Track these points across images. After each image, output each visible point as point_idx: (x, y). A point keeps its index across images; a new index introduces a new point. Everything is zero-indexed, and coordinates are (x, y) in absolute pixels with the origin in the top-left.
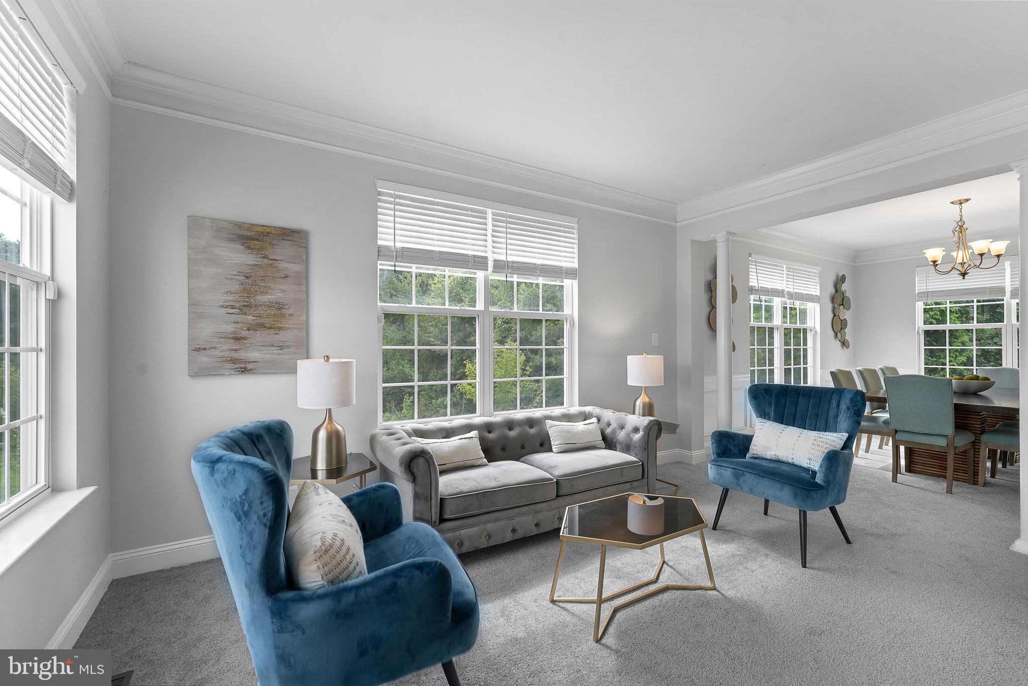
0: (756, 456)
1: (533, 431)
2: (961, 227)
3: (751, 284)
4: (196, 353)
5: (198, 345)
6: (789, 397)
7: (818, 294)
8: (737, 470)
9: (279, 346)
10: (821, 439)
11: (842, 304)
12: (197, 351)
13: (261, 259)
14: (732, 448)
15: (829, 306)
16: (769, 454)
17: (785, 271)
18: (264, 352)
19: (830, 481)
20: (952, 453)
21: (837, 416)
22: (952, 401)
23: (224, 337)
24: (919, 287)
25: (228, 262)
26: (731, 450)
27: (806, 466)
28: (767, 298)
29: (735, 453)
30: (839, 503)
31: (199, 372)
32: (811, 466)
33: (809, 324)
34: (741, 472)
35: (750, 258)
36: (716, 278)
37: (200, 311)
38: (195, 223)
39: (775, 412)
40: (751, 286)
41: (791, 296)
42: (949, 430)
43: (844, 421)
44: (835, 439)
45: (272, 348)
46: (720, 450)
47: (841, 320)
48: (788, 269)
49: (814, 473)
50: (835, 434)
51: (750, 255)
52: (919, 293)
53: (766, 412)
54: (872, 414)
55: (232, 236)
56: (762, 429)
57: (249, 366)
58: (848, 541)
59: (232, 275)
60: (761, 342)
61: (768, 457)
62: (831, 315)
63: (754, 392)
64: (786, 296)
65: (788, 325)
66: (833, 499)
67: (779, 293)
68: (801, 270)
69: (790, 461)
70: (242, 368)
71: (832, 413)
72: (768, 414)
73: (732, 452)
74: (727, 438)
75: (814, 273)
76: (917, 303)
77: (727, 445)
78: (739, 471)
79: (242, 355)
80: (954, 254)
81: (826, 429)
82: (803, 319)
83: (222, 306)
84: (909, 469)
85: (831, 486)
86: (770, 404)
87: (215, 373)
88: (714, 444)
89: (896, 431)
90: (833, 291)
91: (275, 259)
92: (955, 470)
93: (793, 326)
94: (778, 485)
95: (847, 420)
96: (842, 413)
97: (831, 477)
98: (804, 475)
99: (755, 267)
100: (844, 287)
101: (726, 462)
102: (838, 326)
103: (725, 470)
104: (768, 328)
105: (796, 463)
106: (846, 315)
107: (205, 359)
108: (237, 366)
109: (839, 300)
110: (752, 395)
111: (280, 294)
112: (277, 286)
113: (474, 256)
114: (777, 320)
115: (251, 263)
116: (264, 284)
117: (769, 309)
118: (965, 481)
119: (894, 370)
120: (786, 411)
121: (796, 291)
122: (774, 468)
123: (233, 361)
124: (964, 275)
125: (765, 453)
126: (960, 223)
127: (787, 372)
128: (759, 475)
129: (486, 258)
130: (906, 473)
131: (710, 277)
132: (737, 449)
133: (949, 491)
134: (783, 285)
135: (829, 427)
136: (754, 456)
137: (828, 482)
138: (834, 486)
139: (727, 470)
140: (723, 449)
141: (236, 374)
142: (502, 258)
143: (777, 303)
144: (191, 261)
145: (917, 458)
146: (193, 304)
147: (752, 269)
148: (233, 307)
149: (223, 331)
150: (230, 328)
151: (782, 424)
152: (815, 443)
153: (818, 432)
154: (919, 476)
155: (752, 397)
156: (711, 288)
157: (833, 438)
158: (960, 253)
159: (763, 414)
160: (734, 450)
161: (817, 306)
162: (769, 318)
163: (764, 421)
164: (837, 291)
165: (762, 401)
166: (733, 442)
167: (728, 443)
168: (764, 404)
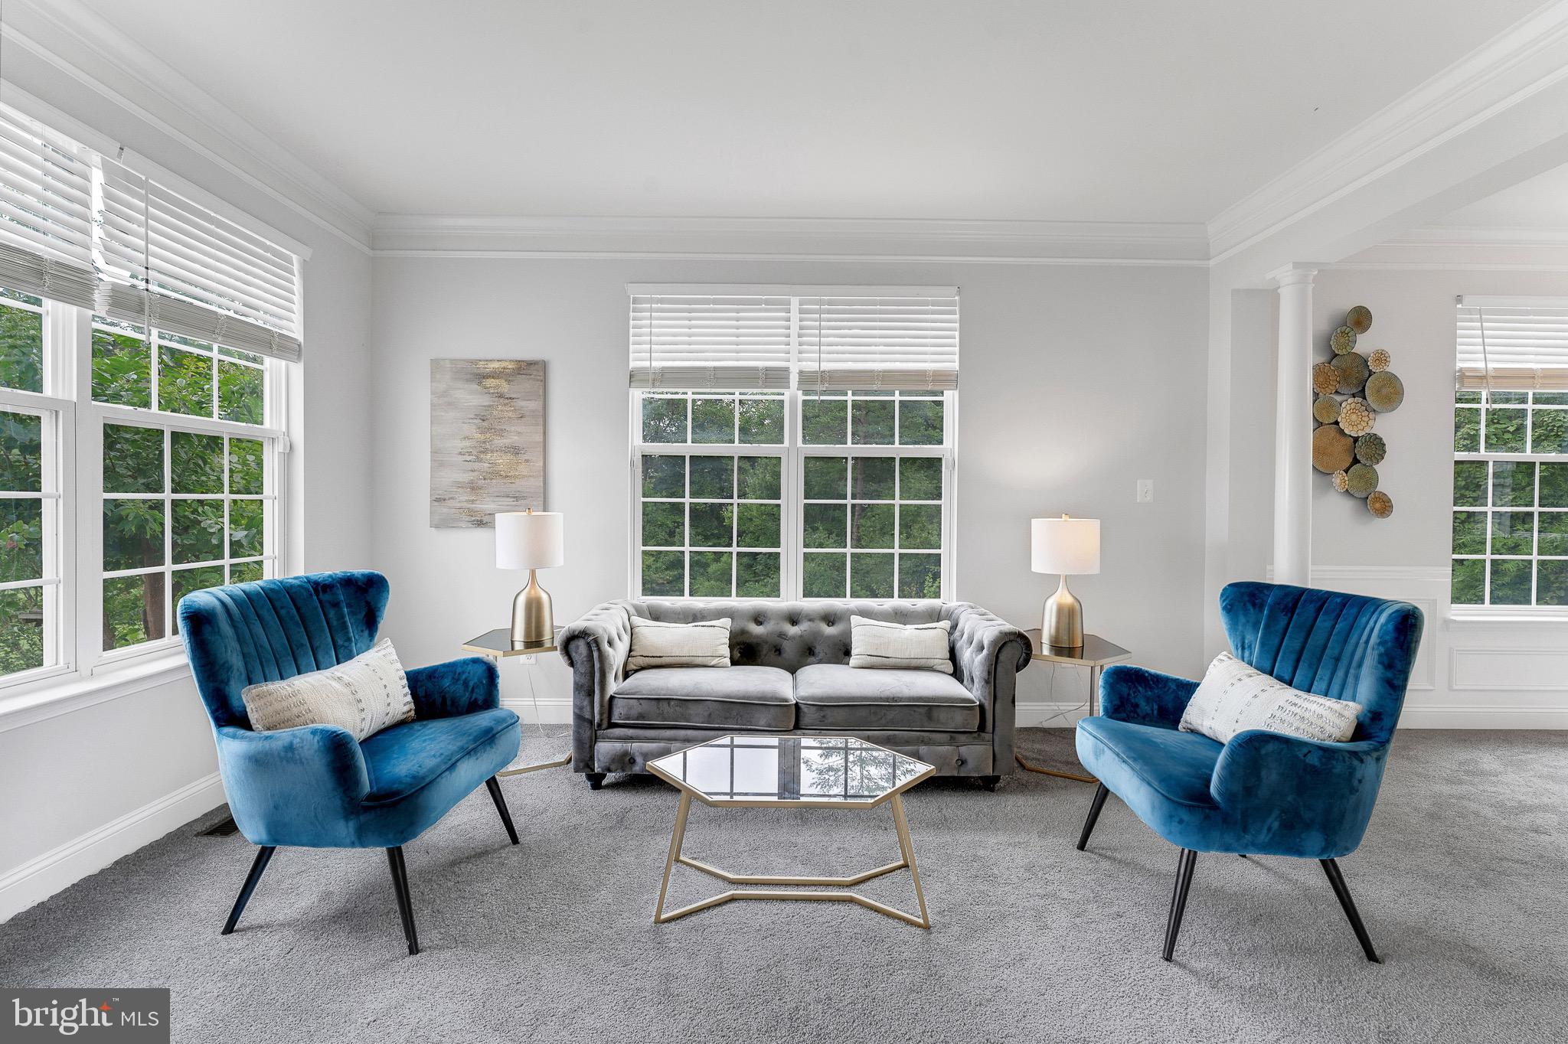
0: (1195, 731)
1: (829, 630)
3: (1460, 365)
4: (436, 504)
5: (439, 494)
9: (514, 497)
10: (1293, 708)
12: (438, 501)
13: (497, 399)
14: (1142, 703)
16: (1205, 726)
18: (500, 503)
23: (460, 485)
25: (466, 404)
26: (1137, 706)
31: (442, 523)
37: (441, 459)
38: (436, 365)
39: (1263, 644)
40: (1461, 370)
43: (1367, 677)
44: (1324, 713)
45: (508, 499)
51: (1459, 299)
53: (1246, 641)
55: (468, 376)
57: (485, 519)
59: (469, 419)
61: (1205, 731)
63: (1230, 597)
70: (478, 521)
72: (1250, 648)
73: (1138, 710)
74: (1135, 681)
77: (1129, 695)
79: (478, 506)
83: (460, 454)
86: (1256, 626)
87: (453, 525)
91: (510, 398)
99: (1478, 325)
101: (1098, 725)
103: (1086, 738)
104: (1541, 463)
107: (445, 510)
108: (473, 519)
111: (516, 438)
112: (513, 429)
113: (767, 369)
115: (487, 404)
116: (500, 427)
123: (471, 512)
125: (1200, 722)
129: (787, 370)
132: (1156, 707)
136: (1192, 729)
139: (1088, 739)
140: (1116, 701)
141: (471, 527)
142: (813, 366)
144: (433, 406)
146: (435, 452)
147: (1467, 330)
148: (470, 454)
149: (461, 480)
150: (466, 477)
155: (1227, 610)
157: (1320, 710)
159: (1240, 647)
160: (1148, 710)
165: (1242, 619)
166: (1146, 691)
167: (1131, 692)
168: (1244, 625)
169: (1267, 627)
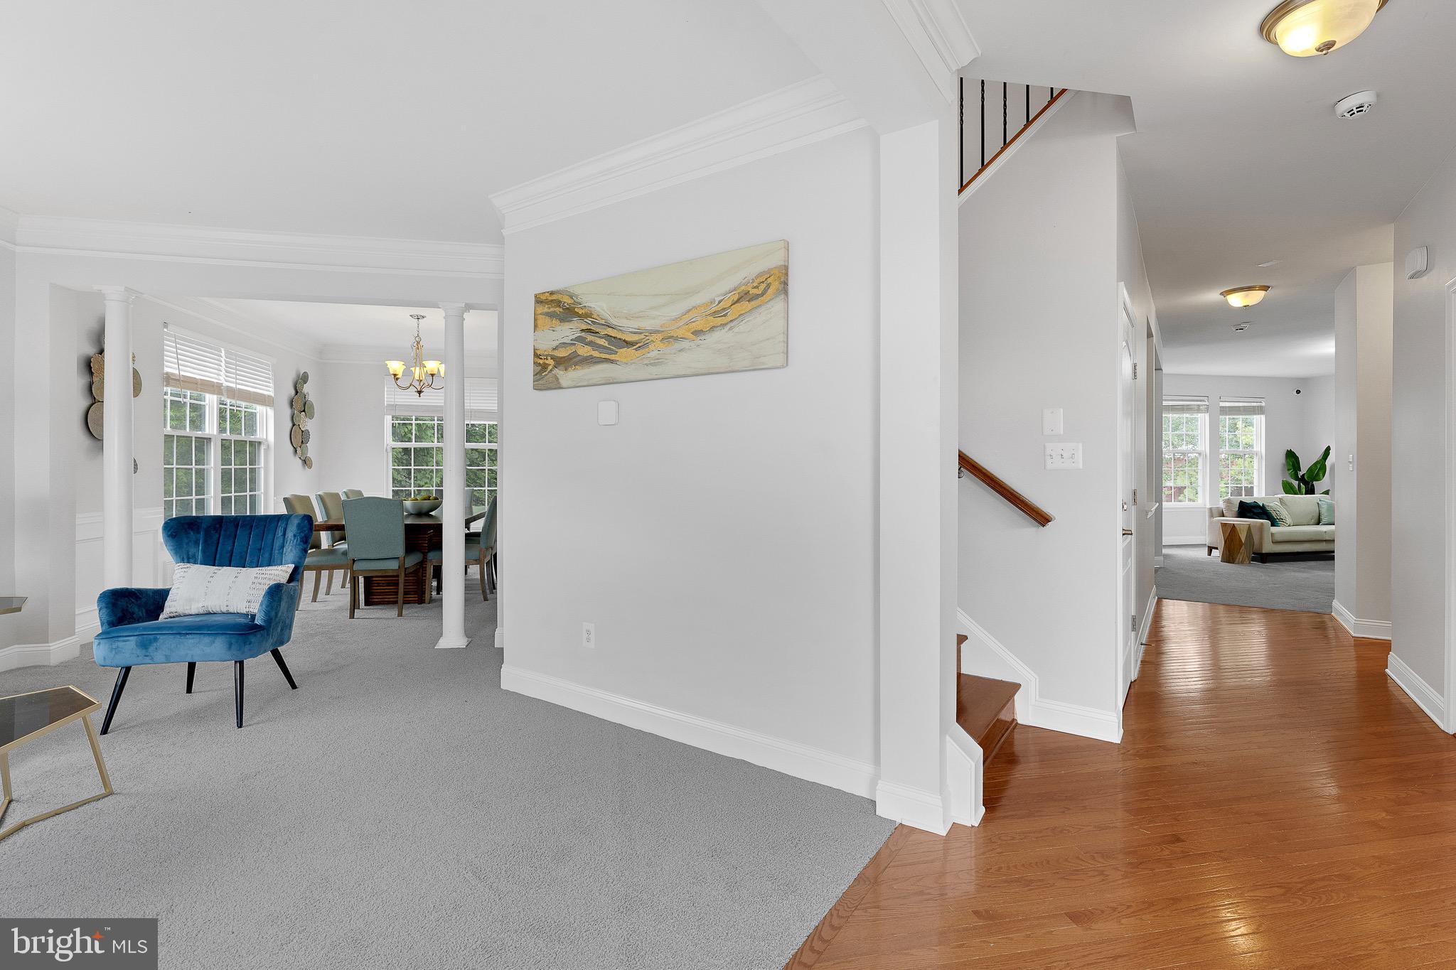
0: (174, 614)
2: (418, 343)
3: (167, 370)
6: (225, 531)
7: (272, 394)
8: (145, 636)
10: (263, 576)
11: (304, 411)
14: (136, 609)
15: (288, 412)
16: (195, 608)
17: (224, 357)
19: (271, 619)
20: (403, 574)
21: (283, 547)
22: (403, 521)
24: (388, 399)
26: (133, 613)
27: (244, 611)
28: (195, 393)
29: (140, 617)
30: (282, 643)
32: (251, 610)
33: (259, 435)
34: (152, 637)
35: (165, 330)
36: (101, 352)
39: (204, 552)
40: (167, 373)
41: (232, 393)
42: (400, 550)
43: (291, 552)
44: (280, 573)
46: (116, 616)
47: (302, 431)
48: (228, 354)
49: (253, 617)
50: (280, 568)
51: (166, 325)
52: (389, 405)
53: (190, 553)
54: (333, 546)
56: (184, 577)
58: (294, 686)
60: (184, 458)
61: (193, 612)
62: (291, 425)
63: (172, 528)
64: (225, 394)
65: (227, 435)
66: (275, 640)
67: (215, 388)
68: (248, 359)
69: (224, 610)
71: (277, 544)
72: (194, 556)
73: (135, 616)
74: (127, 597)
75: (266, 365)
76: (386, 416)
77: (127, 607)
78: (150, 636)
80: (413, 369)
81: (270, 563)
82: (251, 428)
84: (368, 603)
85: (273, 624)
86: (197, 543)
88: (104, 610)
89: (354, 561)
90: (293, 392)
92: (405, 593)
93: (234, 437)
94: (207, 640)
95: (293, 549)
96: (288, 542)
97: (273, 614)
98: (242, 620)
99: (174, 344)
100: (306, 388)
101: (127, 629)
102: (298, 439)
103: (124, 641)
104: (196, 438)
105: (231, 611)
106: (308, 425)
109: (298, 405)
110: (169, 533)
114: (211, 427)
117: (197, 409)
118: (414, 602)
119: (360, 493)
120: (219, 549)
121: (239, 386)
122: (201, 621)
124: (420, 392)
125: (188, 608)
126: (417, 339)
127: (225, 502)
128: (180, 634)
130: (365, 607)
131: (90, 350)
132: (144, 611)
133: (400, 615)
134: (220, 377)
135: (274, 562)
136: (172, 615)
137: (269, 620)
138: (276, 624)
139: (128, 641)
140: (120, 614)
143: (211, 402)
145: (376, 589)
147: (169, 347)
151: (214, 565)
152: (256, 581)
153: (260, 568)
154: (376, 607)
155: (168, 536)
156: (91, 368)
157: (277, 572)
158: (418, 369)
159: (186, 557)
160: (140, 613)
161: (271, 412)
162: (197, 422)
163: (188, 565)
164: (297, 393)
165: (185, 540)
166: (137, 601)
167: (128, 605)
168: (187, 544)
169: (205, 542)
